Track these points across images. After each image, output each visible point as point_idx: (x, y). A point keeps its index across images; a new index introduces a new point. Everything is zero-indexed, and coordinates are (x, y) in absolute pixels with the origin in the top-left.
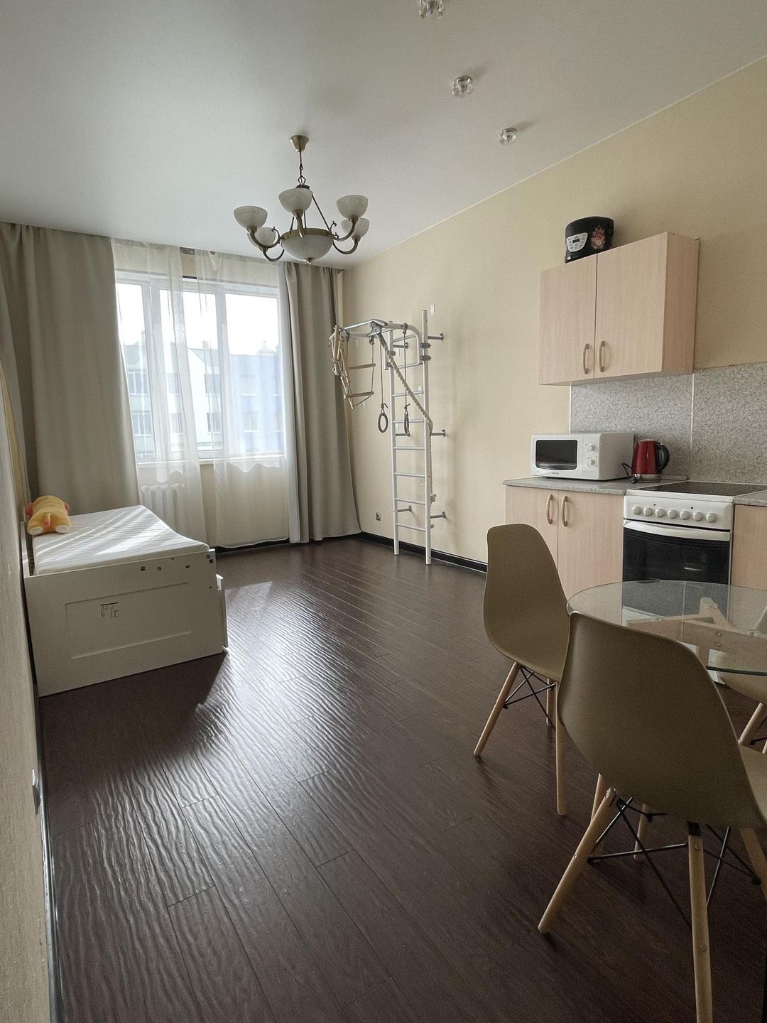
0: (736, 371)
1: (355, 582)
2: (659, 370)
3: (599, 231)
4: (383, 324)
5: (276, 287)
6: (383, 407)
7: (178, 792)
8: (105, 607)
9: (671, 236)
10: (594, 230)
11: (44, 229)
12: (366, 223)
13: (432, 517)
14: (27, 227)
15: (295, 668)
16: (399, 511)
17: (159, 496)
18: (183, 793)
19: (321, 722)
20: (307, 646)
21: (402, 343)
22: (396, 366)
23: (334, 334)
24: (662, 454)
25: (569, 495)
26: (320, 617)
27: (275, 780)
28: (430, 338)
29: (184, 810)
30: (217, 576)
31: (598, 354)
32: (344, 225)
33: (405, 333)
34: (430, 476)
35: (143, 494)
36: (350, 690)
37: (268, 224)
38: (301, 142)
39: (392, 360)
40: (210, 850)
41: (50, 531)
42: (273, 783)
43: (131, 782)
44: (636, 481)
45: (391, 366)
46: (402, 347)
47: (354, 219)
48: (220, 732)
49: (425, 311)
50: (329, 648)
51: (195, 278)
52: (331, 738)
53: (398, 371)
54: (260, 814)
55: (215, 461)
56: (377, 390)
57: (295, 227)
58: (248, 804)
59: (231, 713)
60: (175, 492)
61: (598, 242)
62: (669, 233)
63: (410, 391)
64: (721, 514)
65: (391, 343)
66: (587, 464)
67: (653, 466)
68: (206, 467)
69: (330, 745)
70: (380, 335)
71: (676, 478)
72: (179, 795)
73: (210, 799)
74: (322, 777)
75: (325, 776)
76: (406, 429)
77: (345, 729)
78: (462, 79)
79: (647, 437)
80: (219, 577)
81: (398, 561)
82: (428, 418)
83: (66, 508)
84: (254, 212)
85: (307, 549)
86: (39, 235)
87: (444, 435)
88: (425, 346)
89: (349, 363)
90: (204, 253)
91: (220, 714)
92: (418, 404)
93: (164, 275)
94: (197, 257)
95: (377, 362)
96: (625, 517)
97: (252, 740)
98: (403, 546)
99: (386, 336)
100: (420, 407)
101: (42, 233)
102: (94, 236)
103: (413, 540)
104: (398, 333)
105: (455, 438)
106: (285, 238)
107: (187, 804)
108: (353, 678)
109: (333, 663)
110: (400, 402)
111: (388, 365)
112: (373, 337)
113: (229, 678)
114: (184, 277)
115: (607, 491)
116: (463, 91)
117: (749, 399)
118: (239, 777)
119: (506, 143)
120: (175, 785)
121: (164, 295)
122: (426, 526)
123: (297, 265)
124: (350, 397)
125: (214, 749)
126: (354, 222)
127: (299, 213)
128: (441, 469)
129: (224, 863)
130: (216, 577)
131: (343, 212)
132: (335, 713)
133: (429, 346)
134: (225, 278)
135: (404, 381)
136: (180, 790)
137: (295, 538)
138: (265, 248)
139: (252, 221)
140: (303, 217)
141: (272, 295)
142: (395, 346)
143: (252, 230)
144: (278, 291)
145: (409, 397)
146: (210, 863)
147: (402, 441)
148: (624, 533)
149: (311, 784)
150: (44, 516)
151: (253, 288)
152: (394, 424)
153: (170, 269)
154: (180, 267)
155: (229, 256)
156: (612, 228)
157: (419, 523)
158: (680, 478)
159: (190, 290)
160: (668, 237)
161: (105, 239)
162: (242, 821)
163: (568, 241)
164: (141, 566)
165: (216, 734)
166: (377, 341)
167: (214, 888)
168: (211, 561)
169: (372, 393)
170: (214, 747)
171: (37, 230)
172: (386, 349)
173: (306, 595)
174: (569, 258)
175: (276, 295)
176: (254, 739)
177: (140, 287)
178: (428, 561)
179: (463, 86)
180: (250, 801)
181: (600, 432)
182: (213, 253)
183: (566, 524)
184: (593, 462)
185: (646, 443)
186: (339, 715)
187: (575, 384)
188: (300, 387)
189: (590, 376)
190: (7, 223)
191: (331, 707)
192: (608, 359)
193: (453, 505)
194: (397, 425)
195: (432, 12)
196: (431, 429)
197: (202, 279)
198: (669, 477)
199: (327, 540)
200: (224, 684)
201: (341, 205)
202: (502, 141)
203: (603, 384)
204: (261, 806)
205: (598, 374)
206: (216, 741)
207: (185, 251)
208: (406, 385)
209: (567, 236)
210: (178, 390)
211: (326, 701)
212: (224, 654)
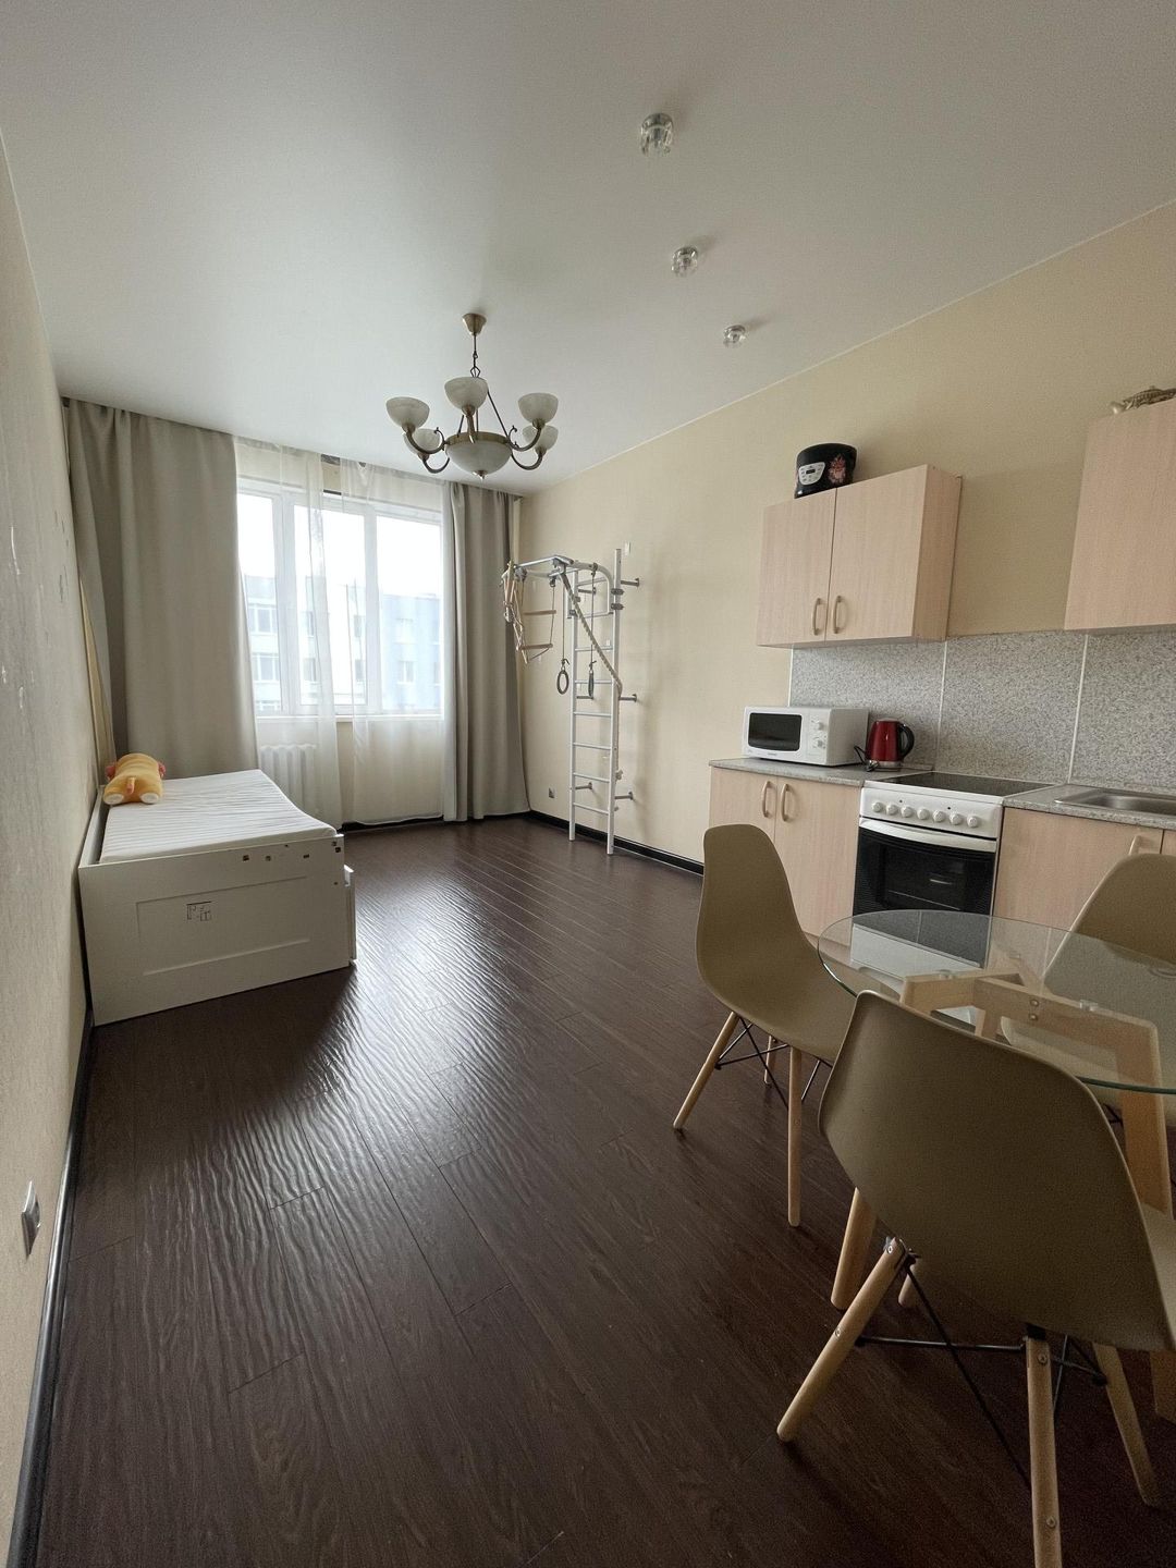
0: (999, 640)
1: (522, 875)
2: (908, 633)
3: (838, 462)
4: (568, 562)
5: (439, 512)
6: (563, 663)
7: (268, 1181)
8: (193, 907)
9: (931, 470)
10: (833, 460)
11: (145, 416)
12: (554, 433)
13: (616, 798)
14: (123, 411)
15: (441, 991)
16: (577, 788)
17: (283, 759)
18: (276, 1184)
19: (471, 1073)
20: (459, 960)
21: (589, 587)
22: (581, 615)
23: (508, 572)
24: (905, 738)
25: (791, 783)
26: (476, 920)
27: (405, 1163)
28: (623, 582)
29: (273, 1212)
30: (346, 867)
31: (831, 611)
32: (527, 432)
33: (593, 574)
34: (616, 749)
35: (263, 756)
36: (511, 1025)
37: (429, 425)
38: (476, 322)
39: (577, 606)
40: (303, 1284)
41: (133, 799)
42: (403, 1169)
43: (202, 1164)
44: (873, 769)
45: (575, 615)
46: (589, 592)
47: (539, 425)
48: (337, 1085)
49: (619, 550)
50: (486, 963)
51: (340, 494)
52: (484, 1097)
53: (583, 621)
54: (382, 1222)
55: (356, 720)
56: (557, 641)
57: (465, 429)
58: (365, 1203)
59: (353, 1056)
60: (303, 754)
61: (837, 474)
62: (929, 467)
63: (597, 646)
64: (986, 817)
65: (576, 587)
66: (813, 745)
67: (892, 751)
68: (344, 725)
69: (483, 1109)
70: (564, 575)
71: (919, 767)
72: (269, 1188)
73: (313, 1194)
74: (471, 1160)
75: (475, 1158)
76: (591, 691)
77: (502, 1082)
78: (685, 252)
79: (885, 716)
80: (348, 869)
81: (573, 848)
82: (617, 680)
83: (161, 770)
84: (413, 406)
85: (464, 828)
86: (138, 426)
87: (635, 700)
88: (617, 592)
89: (524, 607)
90: (351, 464)
91: (337, 1057)
92: (606, 662)
93: (300, 487)
94: (342, 468)
95: (558, 606)
96: (862, 814)
97: (377, 1098)
98: (580, 829)
99: (571, 577)
100: (608, 666)
101: (142, 421)
102: (210, 431)
103: (592, 823)
104: (585, 575)
105: (649, 705)
106: (451, 442)
107: (279, 1203)
108: (517, 1008)
109: (490, 986)
110: (584, 659)
111: (572, 613)
112: (555, 578)
113: (355, 1005)
114: (325, 491)
115: (840, 780)
116: (685, 267)
117: (1014, 675)
118: (357, 1157)
119: (730, 344)
120: (265, 1169)
121: (300, 513)
122: (609, 808)
123: (465, 487)
124: (524, 649)
125: (325, 1112)
126: (539, 428)
127: (470, 411)
128: (629, 742)
129: (322, 1309)
130: (344, 870)
131: (527, 416)
132: (490, 1059)
133: (622, 592)
134: (377, 497)
135: (590, 633)
136: (271, 1179)
137: (450, 815)
138: (424, 454)
139: (409, 418)
140: (474, 417)
141: (436, 522)
142: (580, 591)
143: (410, 429)
144: (441, 517)
145: (595, 652)
146: (301, 1309)
147: (584, 705)
148: (860, 834)
149: (456, 1171)
150: (127, 780)
151: (411, 512)
152: (575, 684)
153: (308, 478)
154: (321, 479)
155: (383, 470)
156: (855, 459)
157: (601, 805)
158: (923, 767)
159: (332, 508)
160: (928, 472)
161: (226, 437)
162: (354, 1232)
163: (800, 472)
164: (243, 855)
165: (329, 1088)
166: (559, 583)
167: (301, 1357)
168: (338, 850)
169: (549, 646)
170: (327, 1109)
171: (136, 417)
172: (570, 593)
173: (462, 890)
174: (800, 493)
175: (439, 521)
176: (381, 1098)
177: (270, 500)
178: (609, 851)
179: (685, 261)
180: (368, 1198)
181: (828, 706)
182: (363, 464)
183: (785, 818)
184: (820, 744)
185: (885, 724)
186: (496, 1062)
187: (800, 647)
188: (463, 637)
189: (820, 638)
190: (96, 405)
191: (486, 1051)
192: (843, 619)
193: (643, 785)
194: (578, 685)
195: (656, 145)
196: (620, 693)
197: (347, 495)
198: (912, 765)
199: (488, 818)
200: (347, 1013)
201: (524, 404)
202: (727, 342)
203: (833, 649)
204: (384, 1208)
205: (831, 636)
206: (330, 1100)
207: (328, 459)
208: (592, 638)
209: (799, 466)
210: (313, 630)
211: (480, 1042)
212: (351, 968)
